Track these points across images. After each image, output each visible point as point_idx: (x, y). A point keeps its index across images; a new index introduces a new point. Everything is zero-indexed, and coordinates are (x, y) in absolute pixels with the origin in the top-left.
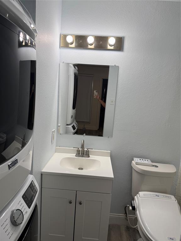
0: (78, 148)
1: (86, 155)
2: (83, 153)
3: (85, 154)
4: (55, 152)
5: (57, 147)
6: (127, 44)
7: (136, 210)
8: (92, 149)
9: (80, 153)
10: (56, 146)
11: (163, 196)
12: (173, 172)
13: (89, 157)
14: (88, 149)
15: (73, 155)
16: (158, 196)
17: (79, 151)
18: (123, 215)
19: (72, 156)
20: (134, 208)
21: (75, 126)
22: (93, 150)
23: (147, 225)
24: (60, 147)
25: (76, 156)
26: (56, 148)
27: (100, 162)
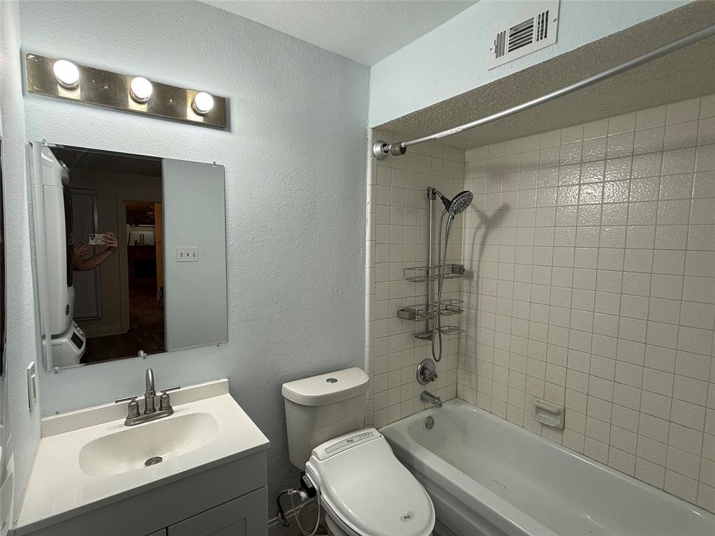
0: (133, 399)
1: (161, 409)
2: (150, 407)
3: (157, 408)
4: (41, 438)
5: (46, 419)
6: (237, 116)
7: (318, 493)
8: (179, 388)
9: (142, 411)
10: (43, 416)
11: (359, 435)
12: (365, 382)
13: (171, 412)
14: (164, 392)
15: (117, 425)
16: (352, 441)
17: (137, 405)
18: (274, 519)
19: (115, 427)
20: (312, 492)
21: (80, 336)
22: (181, 389)
23: (350, 511)
24: (57, 413)
25: (126, 424)
26: (42, 423)
27: (209, 415)
